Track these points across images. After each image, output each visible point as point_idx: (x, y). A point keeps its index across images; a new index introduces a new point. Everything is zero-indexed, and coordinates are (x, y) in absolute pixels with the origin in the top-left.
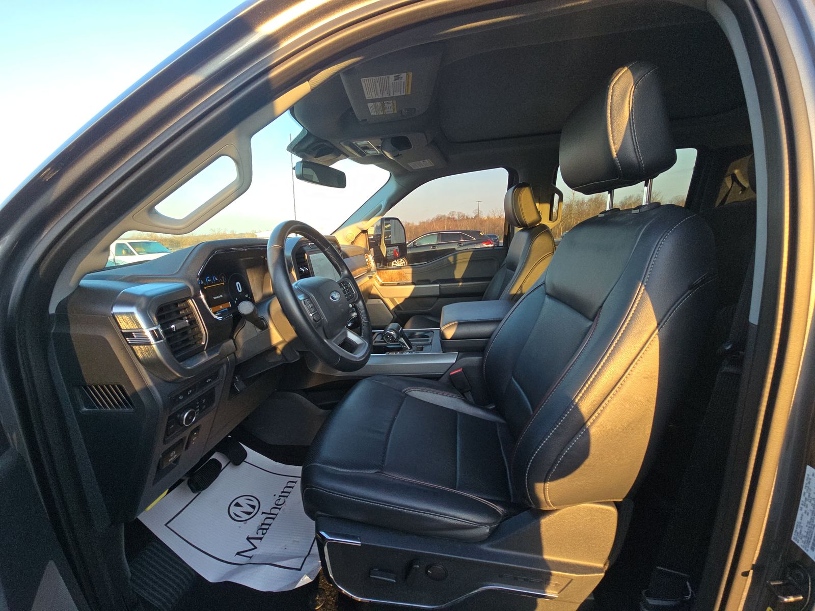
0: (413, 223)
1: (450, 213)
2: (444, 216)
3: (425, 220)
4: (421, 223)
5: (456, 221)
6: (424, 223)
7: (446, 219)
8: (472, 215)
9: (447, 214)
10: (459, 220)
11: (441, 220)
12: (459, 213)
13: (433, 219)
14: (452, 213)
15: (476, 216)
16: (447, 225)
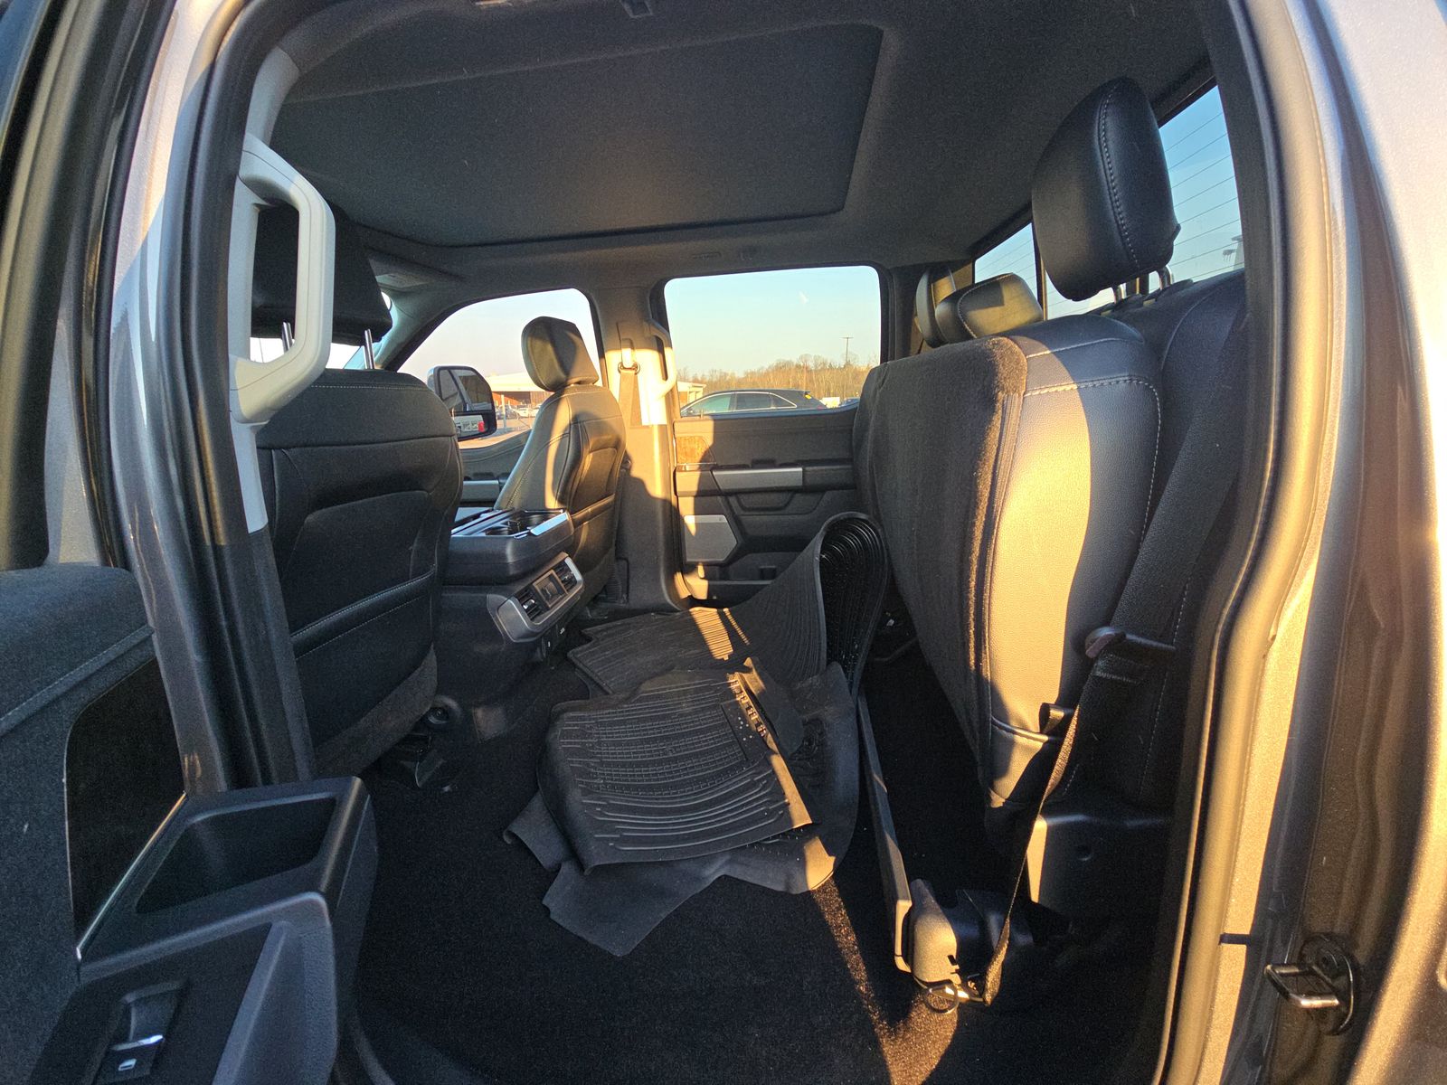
0: (734, 374)
1: (801, 357)
2: (789, 363)
3: (755, 368)
4: (747, 374)
5: (809, 371)
6: (753, 373)
7: (793, 368)
8: (839, 362)
9: (794, 358)
10: (815, 371)
11: (783, 369)
12: (816, 358)
13: (770, 367)
14: (805, 357)
15: (848, 364)
16: (794, 378)
